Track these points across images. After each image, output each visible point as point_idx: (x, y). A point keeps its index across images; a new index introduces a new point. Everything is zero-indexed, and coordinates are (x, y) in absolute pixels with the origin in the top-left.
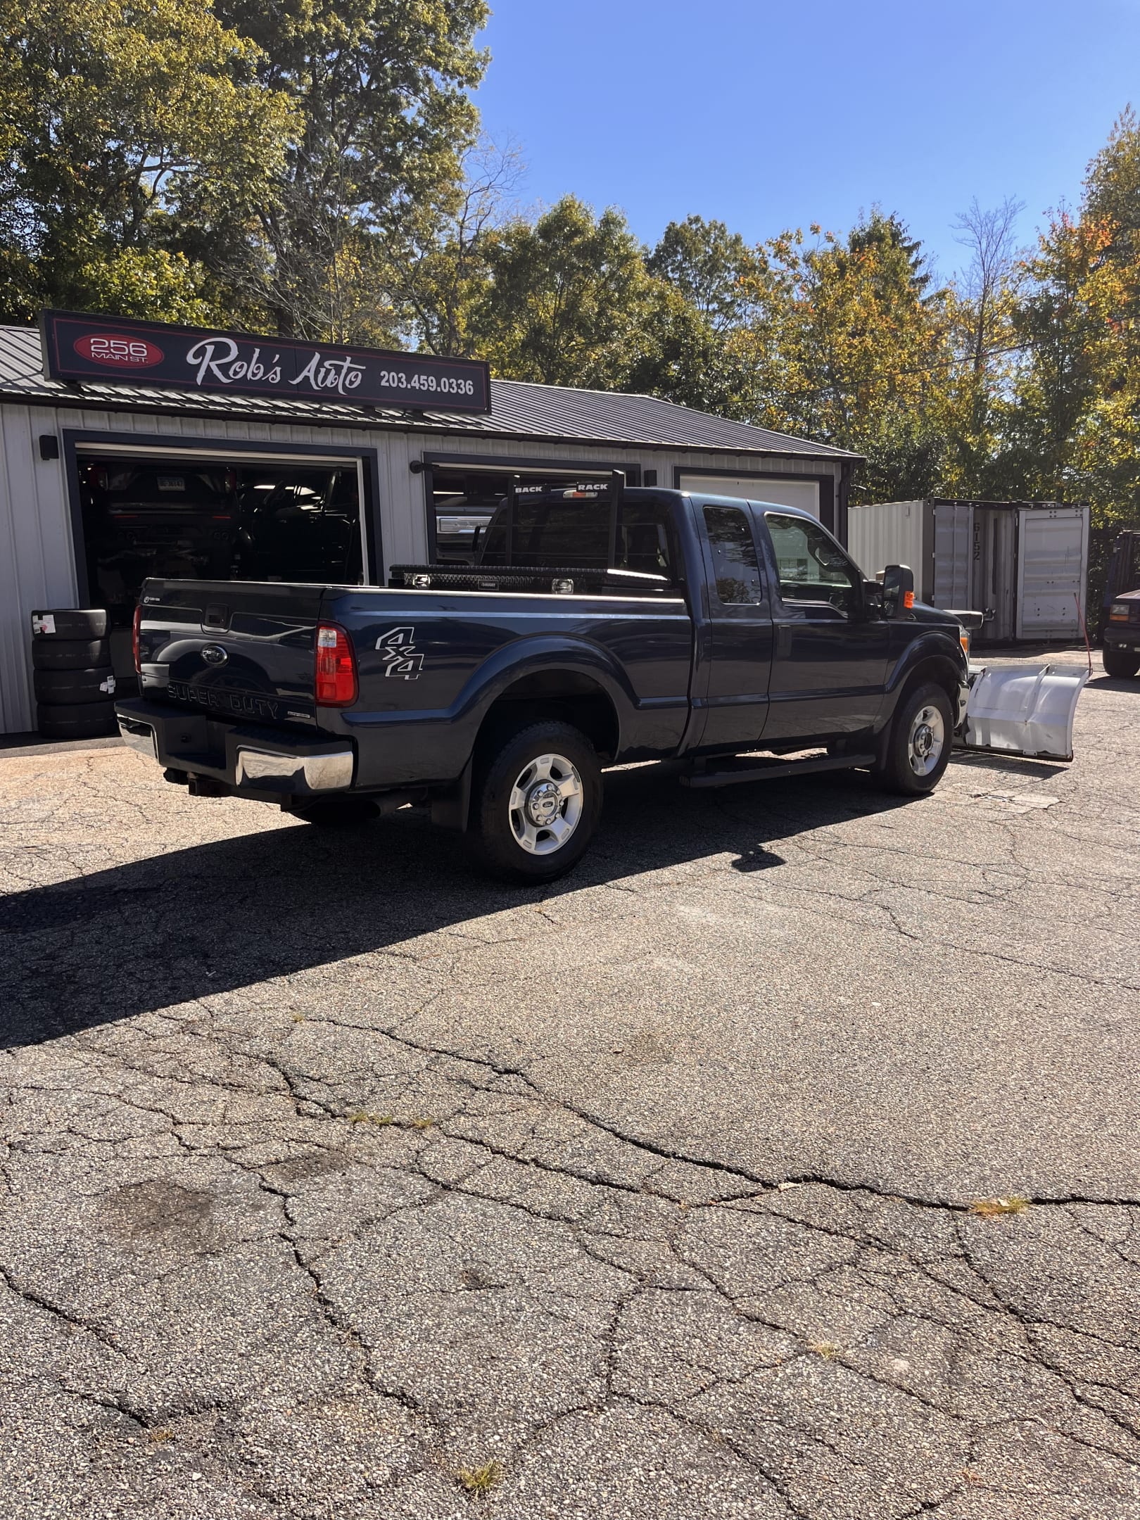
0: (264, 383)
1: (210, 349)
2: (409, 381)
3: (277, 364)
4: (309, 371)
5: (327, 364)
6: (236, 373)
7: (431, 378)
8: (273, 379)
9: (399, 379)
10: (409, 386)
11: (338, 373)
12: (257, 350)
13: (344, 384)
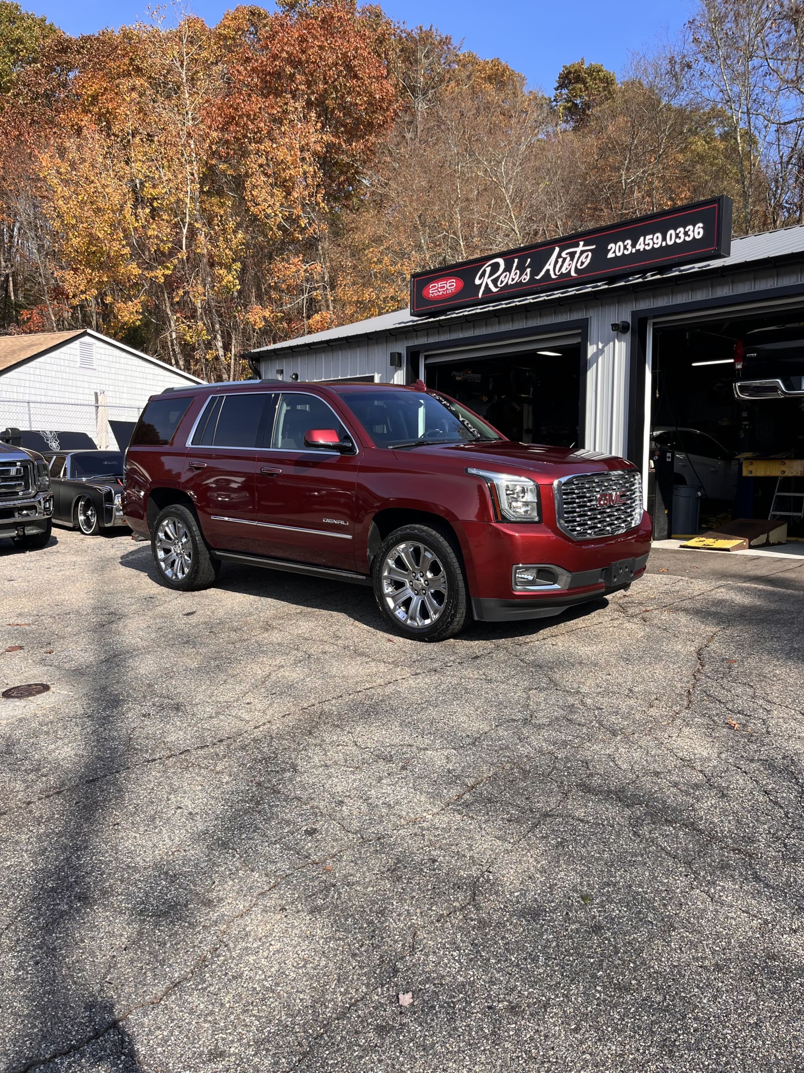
0: (519, 284)
1: (488, 270)
2: (633, 246)
3: (528, 267)
4: (549, 266)
5: (564, 254)
6: (502, 282)
7: (656, 235)
8: (525, 279)
9: (625, 248)
10: (634, 251)
11: (572, 259)
12: (516, 260)
13: (576, 267)
